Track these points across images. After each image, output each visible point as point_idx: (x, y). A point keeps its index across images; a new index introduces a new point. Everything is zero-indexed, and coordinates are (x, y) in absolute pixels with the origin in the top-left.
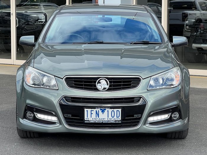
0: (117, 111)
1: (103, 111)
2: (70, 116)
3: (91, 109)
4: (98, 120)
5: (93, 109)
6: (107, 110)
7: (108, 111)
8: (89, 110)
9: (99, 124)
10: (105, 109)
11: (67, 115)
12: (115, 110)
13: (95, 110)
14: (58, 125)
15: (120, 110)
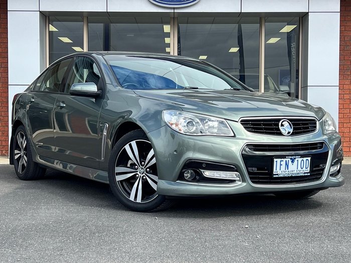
0: (307, 160)
1: (293, 162)
2: (255, 170)
3: (280, 160)
4: (287, 172)
5: (282, 159)
6: (297, 159)
7: (298, 161)
8: (279, 160)
9: (288, 178)
10: (295, 159)
11: (251, 168)
12: (305, 159)
13: (284, 160)
14: (240, 183)
15: (309, 159)
